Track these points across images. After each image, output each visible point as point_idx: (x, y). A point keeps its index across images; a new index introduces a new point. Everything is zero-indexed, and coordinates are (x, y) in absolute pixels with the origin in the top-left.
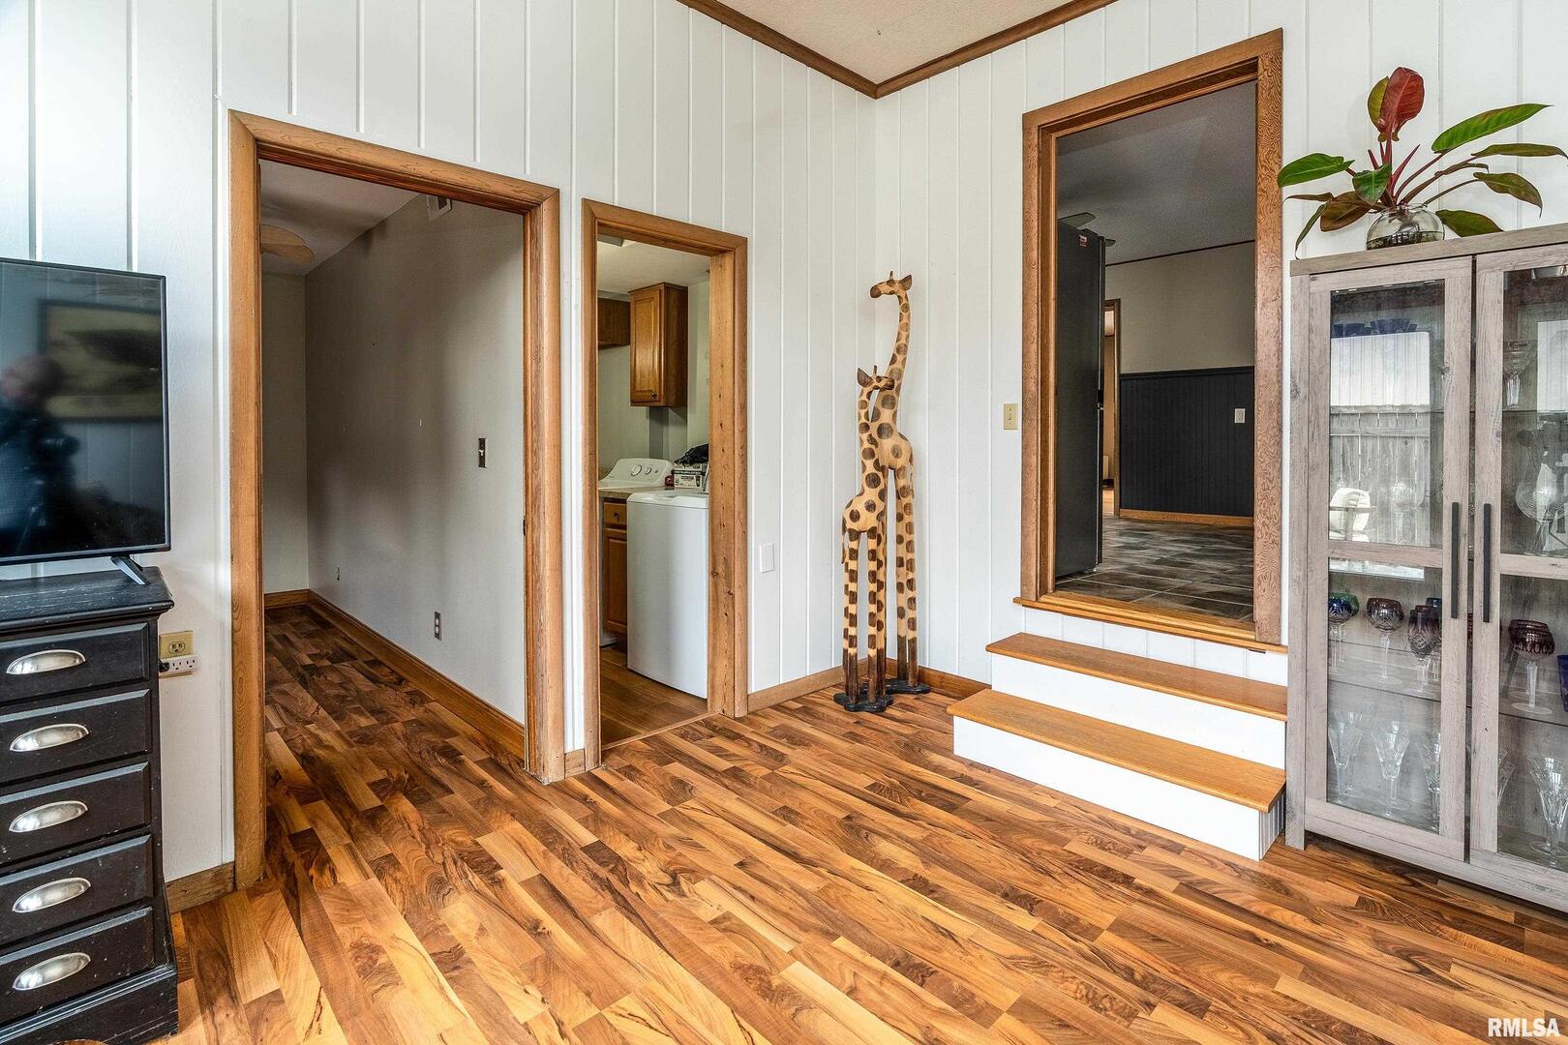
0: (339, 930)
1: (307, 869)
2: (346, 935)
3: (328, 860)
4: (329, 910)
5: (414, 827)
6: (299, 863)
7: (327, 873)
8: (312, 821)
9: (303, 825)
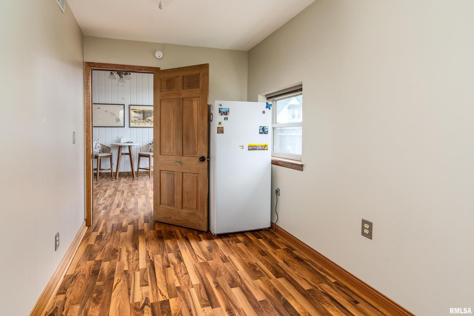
0: (147, 208)
1: (148, 216)
2: (146, 208)
3: (144, 217)
4: (147, 210)
5: (126, 219)
6: (149, 217)
7: (145, 215)
8: (143, 224)
9: (146, 224)
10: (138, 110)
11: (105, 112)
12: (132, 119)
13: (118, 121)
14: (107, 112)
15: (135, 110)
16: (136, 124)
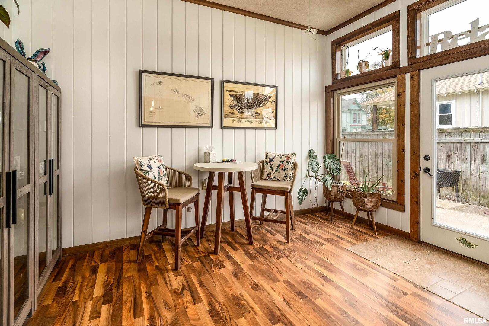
10: (237, 92)
11: (172, 92)
12: (227, 110)
13: (199, 114)
14: (177, 92)
15: (233, 91)
16: (233, 121)
